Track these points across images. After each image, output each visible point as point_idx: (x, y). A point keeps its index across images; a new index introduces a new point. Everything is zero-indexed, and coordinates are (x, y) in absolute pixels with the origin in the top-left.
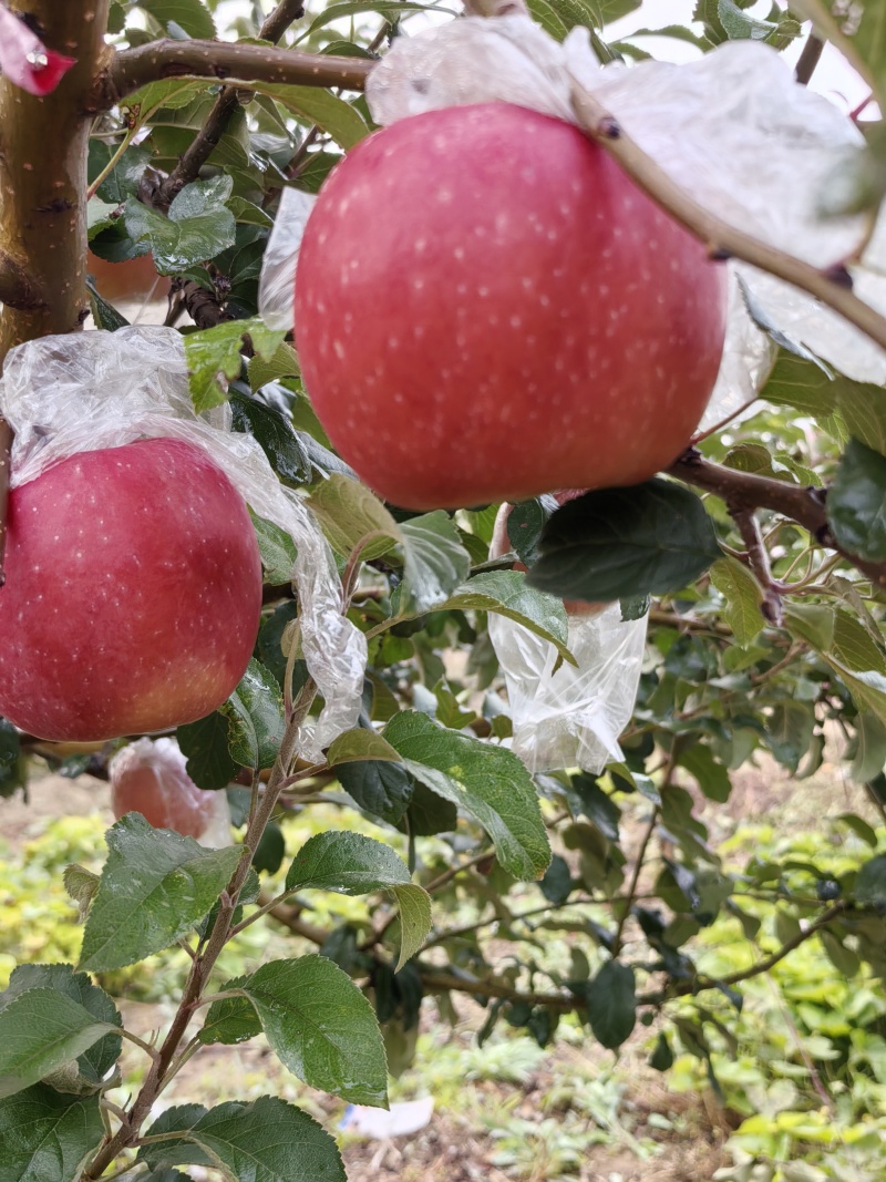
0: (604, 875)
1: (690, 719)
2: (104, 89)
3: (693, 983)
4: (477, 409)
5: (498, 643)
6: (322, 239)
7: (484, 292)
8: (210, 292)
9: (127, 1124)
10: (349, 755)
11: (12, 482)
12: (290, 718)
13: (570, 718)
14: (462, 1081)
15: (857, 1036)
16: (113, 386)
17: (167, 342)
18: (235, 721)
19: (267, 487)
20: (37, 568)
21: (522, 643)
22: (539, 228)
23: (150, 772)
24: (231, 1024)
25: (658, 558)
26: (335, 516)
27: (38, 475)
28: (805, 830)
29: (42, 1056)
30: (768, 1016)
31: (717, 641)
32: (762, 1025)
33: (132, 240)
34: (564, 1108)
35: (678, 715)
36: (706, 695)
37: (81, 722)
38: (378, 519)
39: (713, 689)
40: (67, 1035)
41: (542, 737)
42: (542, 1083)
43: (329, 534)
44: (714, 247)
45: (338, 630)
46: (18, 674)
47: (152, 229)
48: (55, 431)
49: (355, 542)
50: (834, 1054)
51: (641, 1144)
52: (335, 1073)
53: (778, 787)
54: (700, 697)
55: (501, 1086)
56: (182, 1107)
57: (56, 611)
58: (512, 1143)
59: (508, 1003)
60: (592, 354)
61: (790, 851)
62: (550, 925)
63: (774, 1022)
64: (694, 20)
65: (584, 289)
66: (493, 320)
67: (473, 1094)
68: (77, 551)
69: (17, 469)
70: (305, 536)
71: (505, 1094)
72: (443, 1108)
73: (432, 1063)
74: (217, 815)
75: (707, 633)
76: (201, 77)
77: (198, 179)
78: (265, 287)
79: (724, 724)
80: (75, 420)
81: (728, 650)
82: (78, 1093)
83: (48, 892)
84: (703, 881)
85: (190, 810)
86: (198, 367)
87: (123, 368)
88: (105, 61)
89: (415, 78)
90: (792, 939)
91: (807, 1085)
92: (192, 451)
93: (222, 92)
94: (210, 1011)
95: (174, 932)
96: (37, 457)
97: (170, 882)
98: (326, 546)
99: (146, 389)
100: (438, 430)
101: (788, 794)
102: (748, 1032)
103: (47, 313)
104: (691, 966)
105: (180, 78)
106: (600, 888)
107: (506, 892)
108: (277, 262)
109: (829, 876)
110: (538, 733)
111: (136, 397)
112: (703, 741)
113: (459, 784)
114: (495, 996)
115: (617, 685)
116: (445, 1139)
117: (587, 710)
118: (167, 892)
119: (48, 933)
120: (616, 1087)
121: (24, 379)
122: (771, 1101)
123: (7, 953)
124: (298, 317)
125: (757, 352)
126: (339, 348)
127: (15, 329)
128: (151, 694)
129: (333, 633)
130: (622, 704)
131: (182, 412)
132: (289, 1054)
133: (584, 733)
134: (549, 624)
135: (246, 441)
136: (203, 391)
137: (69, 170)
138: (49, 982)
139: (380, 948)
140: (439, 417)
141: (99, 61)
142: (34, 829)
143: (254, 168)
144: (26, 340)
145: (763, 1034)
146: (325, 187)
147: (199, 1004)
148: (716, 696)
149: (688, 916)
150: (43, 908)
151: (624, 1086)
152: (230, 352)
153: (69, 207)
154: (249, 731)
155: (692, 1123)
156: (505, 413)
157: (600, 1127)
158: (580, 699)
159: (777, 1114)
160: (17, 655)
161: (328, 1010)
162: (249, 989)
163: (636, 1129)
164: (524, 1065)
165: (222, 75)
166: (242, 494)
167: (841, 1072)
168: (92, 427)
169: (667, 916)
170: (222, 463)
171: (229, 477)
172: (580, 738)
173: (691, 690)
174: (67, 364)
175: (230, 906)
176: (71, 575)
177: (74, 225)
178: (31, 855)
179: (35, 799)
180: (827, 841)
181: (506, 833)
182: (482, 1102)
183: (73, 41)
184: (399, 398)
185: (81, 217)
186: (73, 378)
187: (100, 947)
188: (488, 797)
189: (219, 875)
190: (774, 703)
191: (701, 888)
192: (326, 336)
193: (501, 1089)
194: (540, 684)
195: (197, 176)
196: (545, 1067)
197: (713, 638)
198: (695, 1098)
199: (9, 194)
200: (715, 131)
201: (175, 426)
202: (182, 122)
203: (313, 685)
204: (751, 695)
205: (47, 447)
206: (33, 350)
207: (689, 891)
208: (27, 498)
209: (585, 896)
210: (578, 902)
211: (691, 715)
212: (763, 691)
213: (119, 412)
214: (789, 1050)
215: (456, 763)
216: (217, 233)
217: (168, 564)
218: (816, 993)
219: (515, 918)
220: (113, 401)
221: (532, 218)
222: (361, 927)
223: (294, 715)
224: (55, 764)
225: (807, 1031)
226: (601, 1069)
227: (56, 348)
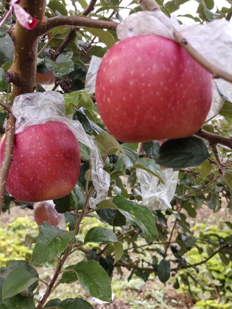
0: (162, 237)
1: (187, 196)
2: (44, 28)
3: (186, 265)
4: (146, 117)
5: (139, 176)
6: (104, 70)
7: (149, 85)
8: (66, 82)
9: (40, 304)
10: (103, 207)
11: (15, 133)
12: (87, 197)
13: (157, 196)
14: (122, 289)
15: (227, 280)
16: (42, 107)
17: (57, 96)
18: (72, 196)
19: (83, 135)
20: (22, 156)
21: (145, 176)
22: (165, 68)
23: (44, 208)
24: (69, 278)
25: (192, 157)
26: (102, 143)
27: (23, 131)
28: (213, 225)
29: (19, 286)
30: (203, 274)
31: (194, 176)
32: (202, 276)
33: (47, 68)
34: (149, 297)
35: (183, 195)
36: (191, 190)
37: (32, 197)
38: (114, 144)
39: (193, 188)
40: (25, 281)
41: (150, 201)
42: (143, 290)
43: (99, 147)
44: (215, 75)
45: (103, 173)
46: (16, 184)
47: (52, 66)
48: (27, 119)
49: (107, 150)
50: (221, 285)
51: (169, 307)
52: (98, 292)
53: (206, 213)
54: (189, 190)
55: (132, 291)
56: (54, 299)
57: (27, 167)
58: (135, 306)
59: (136, 270)
60: (178, 103)
61: (209, 230)
62: (148, 249)
63: (205, 276)
64: (196, 13)
65: (176, 85)
66: (152, 93)
67: (125, 293)
68: (33, 151)
69: (17, 129)
70: (93, 148)
71: (133, 293)
72: (117, 296)
73: (114, 285)
74: (62, 219)
75: (191, 173)
76: (69, 26)
77: (63, 52)
78: (87, 82)
79: (196, 198)
80: (32, 116)
81: (197, 178)
82: (27, 296)
83: (13, 237)
84: (188, 239)
85: (55, 218)
86: (67, 103)
87: (45, 102)
88: (44, 21)
89: (130, 27)
90: (212, 254)
91: (213, 292)
92: (63, 125)
93: (71, 29)
94: (63, 274)
95: (56, 254)
96: (22, 126)
97: (55, 240)
98: (98, 151)
99: (51, 108)
100: (135, 122)
101: (209, 215)
102: (198, 278)
103: (25, 87)
104: (185, 261)
105: (64, 26)
106: (161, 240)
107: (136, 240)
108: (90, 76)
109: (222, 238)
110: (149, 200)
111: (48, 110)
112: (190, 201)
113: (133, 216)
114: (133, 268)
115: (170, 188)
116: (117, 305)
117: (162, 194)
118: (54, 243)
119: (14, 248)
120: (163, 292)
121: (19, 105)
122: (204, 297)
123: (3, 253)
124: (96, 90)
125: (219, 102)
126: (109, 100)
127: (16, 91)
128: (51, 190)
129: (101, 174)
130: (171, 193)
131: (60, 114)
132: (85, 287)
133: (161, 200)
134: (156, 172)
135: (77, 122)
136: (69, 110)
137: (33, 50)
138: (19, 265)
139: (103, 255)
140: (136, 119)
141: (42, 21)
142: (10, 220)
143: (79, 49)
144: (20, 94)
145: (202, 279)
146: (105, 55)
147: (60, 273)
148: (194, 190)
149: (185, 248)
150: (12, 241)
151: (165, 292)
152: (76, 99)
153: (33, 59)
154: (75, 200)
155: (183, 302)
156: (154, 118)
157: (159, 302)
158: (160, 191)
159: (206, 300)
160: (16, 179)
161: (96, 275)
162: (74, 269)
163: (168, 303)
164: (138, 285)
165: (75, 25)
166: (76, 136)
167: (222, 289)
168: (37, 118)
169: (179, 248)
170: (71, 128)
171: (73, 132)
172: (160, 201)
173: (187, 188)
174: (31, 101)
175: (70, 246)
176: (31, 158)
177: (33, 64)
178: (9, 227)
179: (11, 212)
180: (219, 228)
181: (146, 229)
182: (127, 295)
183: (36, 15)
184: (125, 113)
185: (35, 62)
186: (32, 105)
187: (36, 258)
188: (141, 219)
189: (68, 239)
190: (209, 192)
191: (188, 240)
192: (105, 96)
193: (132, 292)
194: (150, 187)
195: (63, 51)
196: (144, 286)
197: (193, 175)
198: (184, 295)
199: (17, 56)
200: (212, 43)
201: (59, 118)
202: (59, 37)
203: (94, 187)
204: (202, 190)
205: (25, 123)
206: (22, 97)
207: (185, 241)
208: (20, 137)
209: (157, 242)
210: (155, 243)
211: (187, 195)
212: (206, 189)
213: (44, 114)
214: (209, 283)
215: (132, 210)
216: (69, 67)
217: (57, 155)
218: (216, 268)
219: (138, 247)
220: (42, 111)
221: (163, 65)
222: (97, 249)
223: (88, 196)
224: (17, 204)
225: (213, 278)
226: (159, 287)
227: (28, 97)
